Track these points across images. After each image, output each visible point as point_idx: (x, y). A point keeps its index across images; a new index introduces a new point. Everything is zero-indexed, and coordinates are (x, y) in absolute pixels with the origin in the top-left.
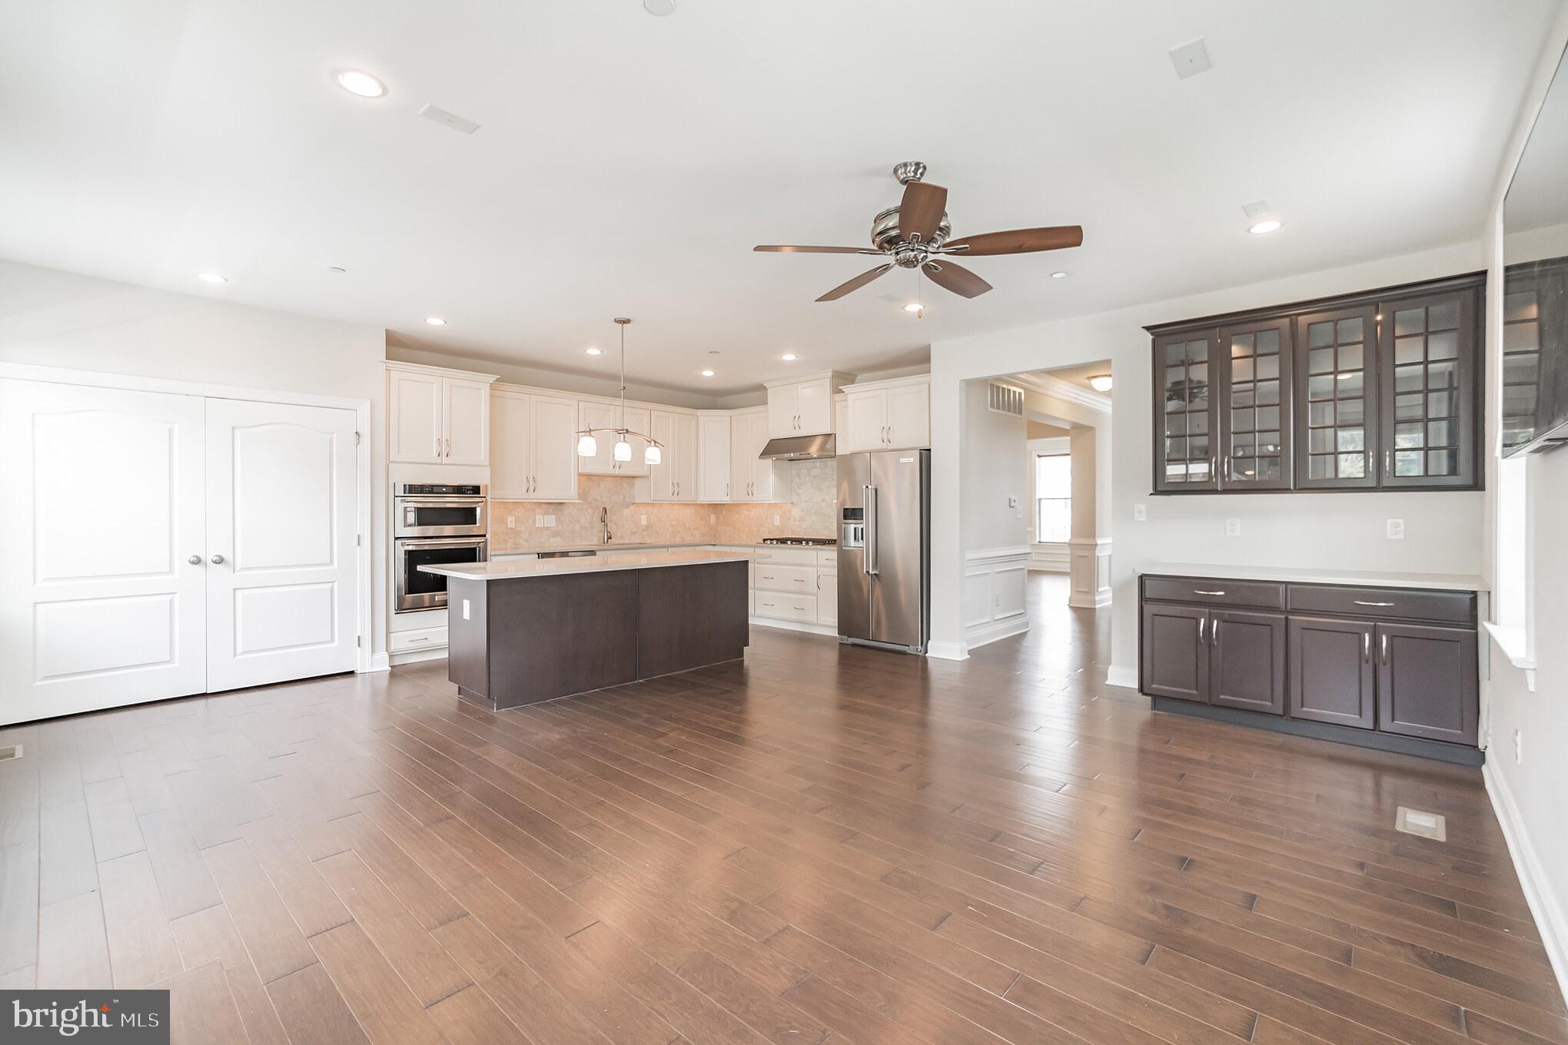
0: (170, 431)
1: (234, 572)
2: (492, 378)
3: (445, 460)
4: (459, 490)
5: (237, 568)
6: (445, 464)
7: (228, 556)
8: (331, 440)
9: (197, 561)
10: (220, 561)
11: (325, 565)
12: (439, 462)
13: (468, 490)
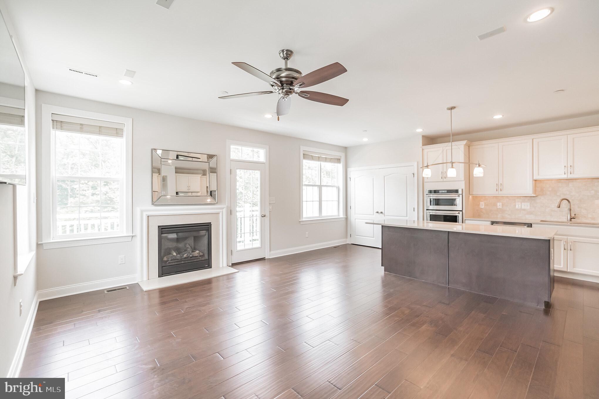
0: (373, 179)
1: (385, 216)
2: (465, 142)
3: (444, 180)
4: (449, 191)
5: (385, 215)
6: (445, 181)
7: (383, 212)
8: (407, 177)
9: (378, 212)
10: (382, 213)
11: (405, 217)
12: (442, 181)
13: (453, 191)
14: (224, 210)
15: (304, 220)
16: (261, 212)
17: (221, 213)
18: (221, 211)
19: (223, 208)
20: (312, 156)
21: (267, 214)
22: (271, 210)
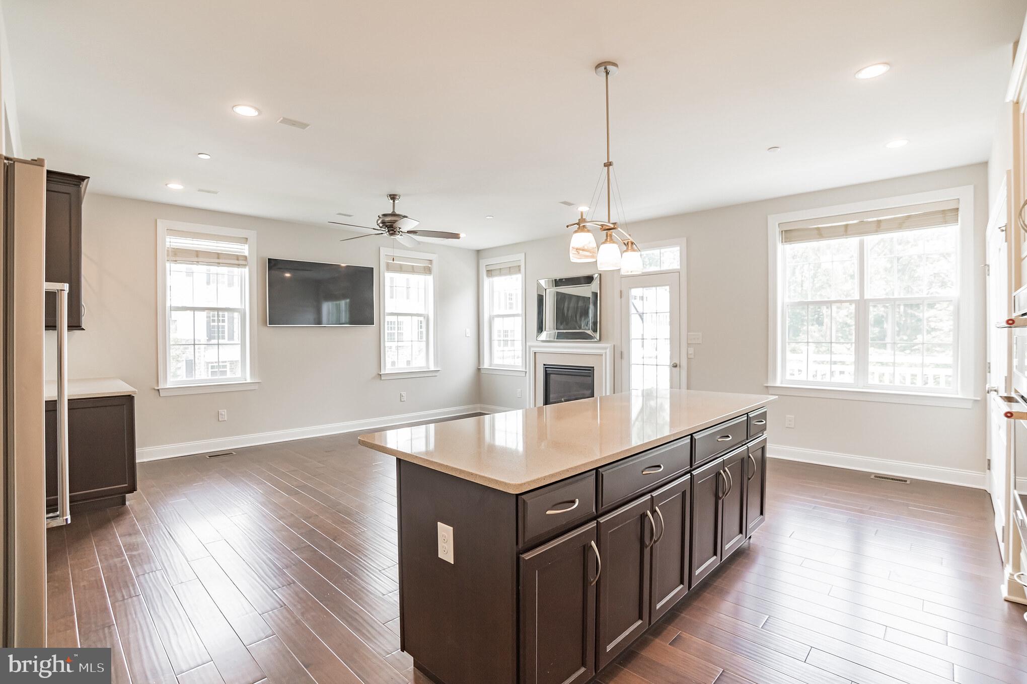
14: (609, 353)
15: (776, 385)
16: (671, 358)
17: (604, 354)
18: (603, 351)
19: (606, 348)
20: (818, 229)
21: (684, 363)
22: (693, 357)
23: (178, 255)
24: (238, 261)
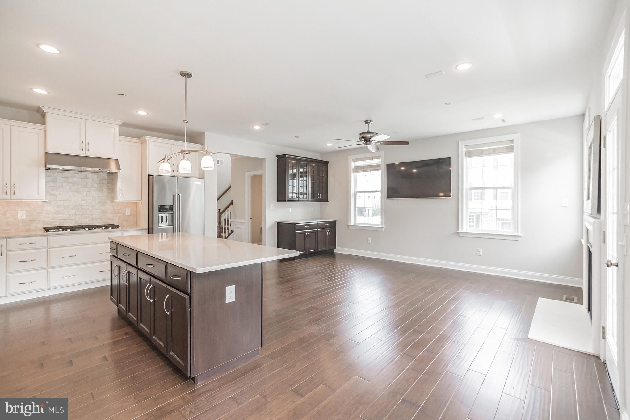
23: (358, 169)
24: (375, 168)
